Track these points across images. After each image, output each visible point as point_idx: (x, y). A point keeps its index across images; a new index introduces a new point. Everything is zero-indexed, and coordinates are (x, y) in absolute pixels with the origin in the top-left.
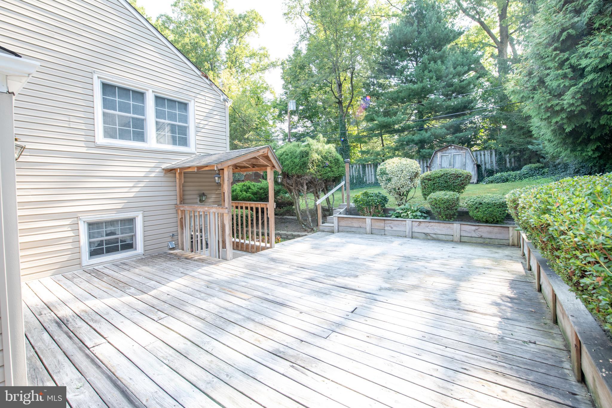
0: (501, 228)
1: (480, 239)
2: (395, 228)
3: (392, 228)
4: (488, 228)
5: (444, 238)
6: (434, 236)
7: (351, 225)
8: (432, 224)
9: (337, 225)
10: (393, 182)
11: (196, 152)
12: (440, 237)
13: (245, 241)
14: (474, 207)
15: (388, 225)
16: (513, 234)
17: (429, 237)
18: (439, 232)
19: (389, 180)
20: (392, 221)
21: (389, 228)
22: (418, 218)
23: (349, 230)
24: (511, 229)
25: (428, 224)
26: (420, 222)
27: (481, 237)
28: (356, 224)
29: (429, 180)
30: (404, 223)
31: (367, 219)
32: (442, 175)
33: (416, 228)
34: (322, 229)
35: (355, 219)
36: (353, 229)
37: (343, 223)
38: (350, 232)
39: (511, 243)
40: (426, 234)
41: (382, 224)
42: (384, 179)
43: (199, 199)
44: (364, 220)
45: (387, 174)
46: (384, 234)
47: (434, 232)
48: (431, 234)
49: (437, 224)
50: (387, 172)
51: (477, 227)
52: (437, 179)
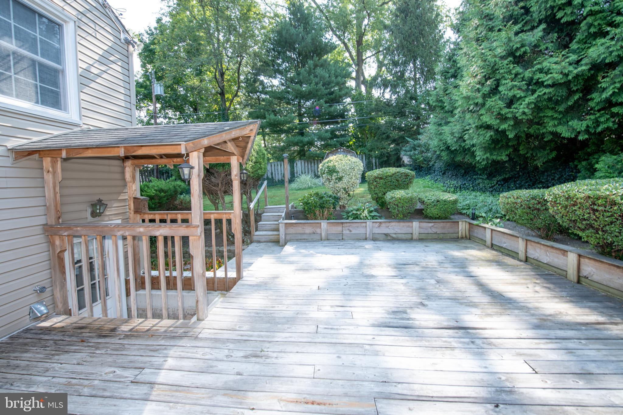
0: (452, 223)
1: (435, 235)
2: (354, 232)
3: (351, 231)
4: (442, 224)
5: (403, 237)
6: (394, 236)
7: (302, 232)
8: (393, 224)
9: (284, 233)
10: (345, 180)
11: (81, 123)
12: (400, 236)
13: (171, 273)
14: (433, 204)
15: (347, 228)
16: (462, 227)
17: (389, 238)
18: (399, 231)
19: (340, 179)
20: (351, 224)
21: (348, 232)
22: (377, 219)
23: (300, 238)
24: (460, 223)
25: (388, 224)
26: (380, 223)
27: (436, 233)
28: (308, 230)
29: (381, 178)
30: (364, 224)
31: (322, 224)
32: (393, 174)
33: (377, 229)
34: (256, 239)
35: (307, 225)
36: (305, 237)
37: (291, 230)
38: (301, 239)
39: (460, 236)
40: (386, 235)
41: (339, 229)
42: (333, 178)
43: (89, 211)
44: (319, 225)
45: (337, 172)
46: (341, 238)
47: (395, 232)
48: (391, 235)
49: (397, 224)
50: (337, 169)
51: (432, 224)
52: (390, 178)
